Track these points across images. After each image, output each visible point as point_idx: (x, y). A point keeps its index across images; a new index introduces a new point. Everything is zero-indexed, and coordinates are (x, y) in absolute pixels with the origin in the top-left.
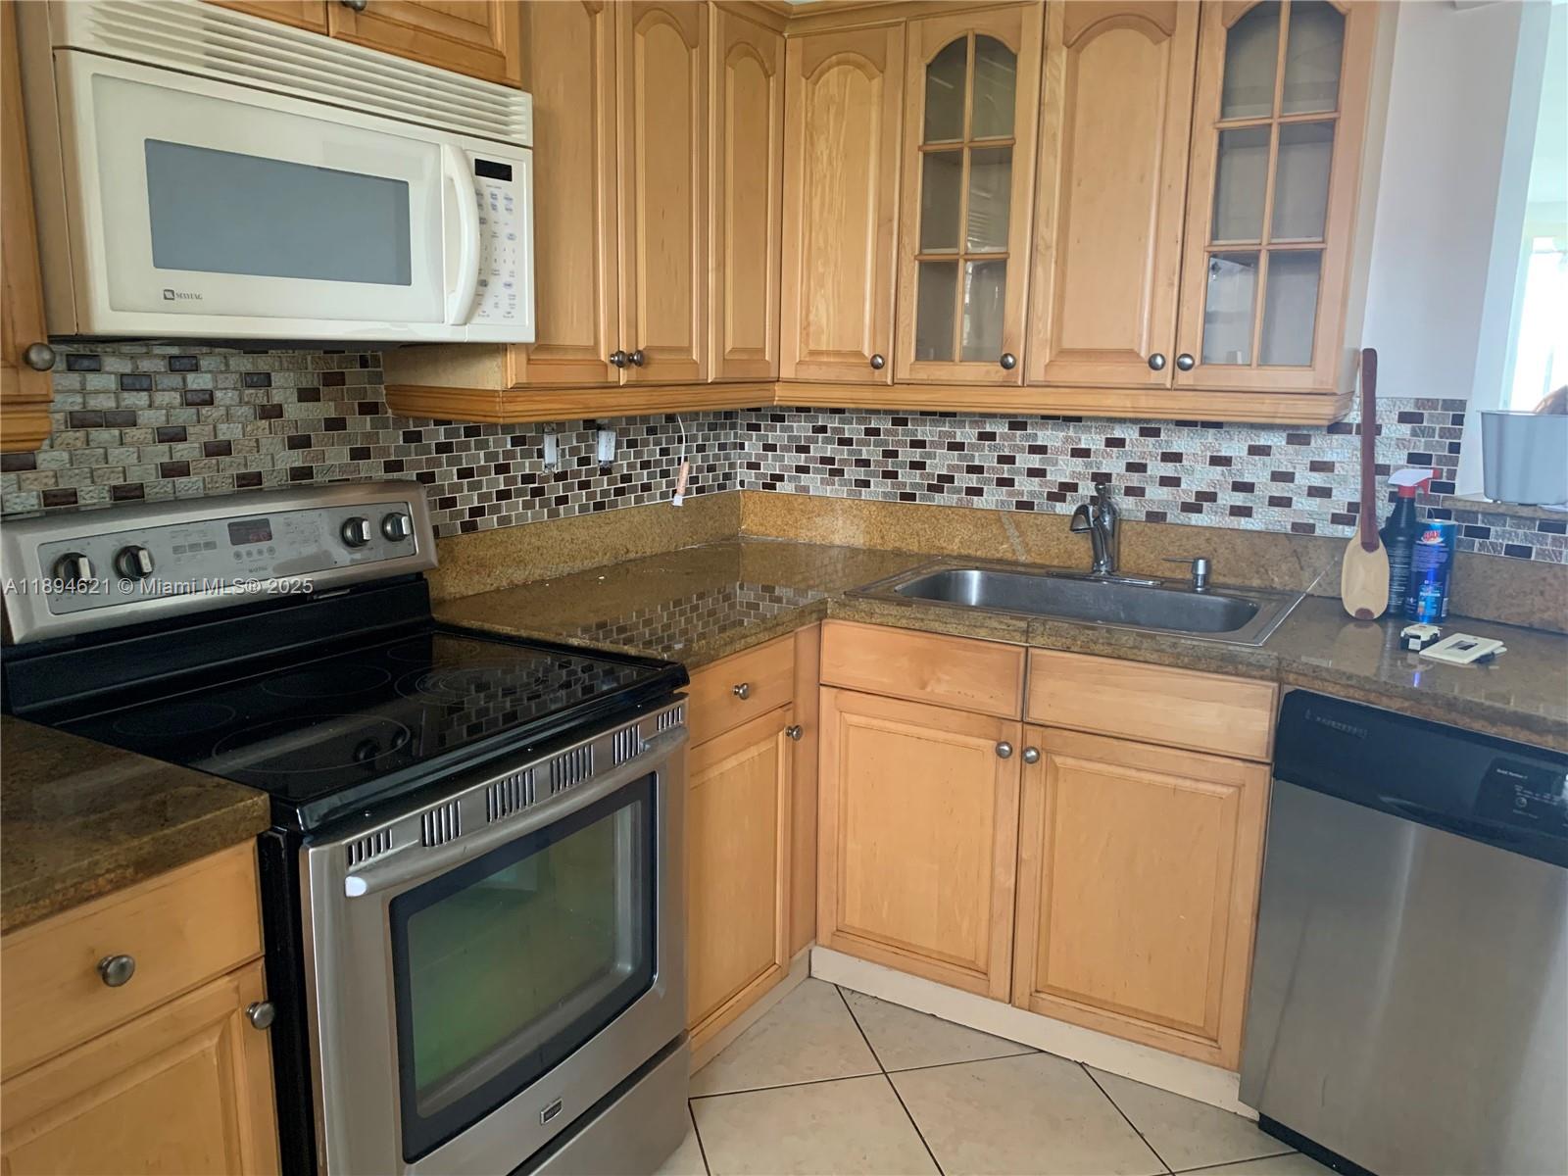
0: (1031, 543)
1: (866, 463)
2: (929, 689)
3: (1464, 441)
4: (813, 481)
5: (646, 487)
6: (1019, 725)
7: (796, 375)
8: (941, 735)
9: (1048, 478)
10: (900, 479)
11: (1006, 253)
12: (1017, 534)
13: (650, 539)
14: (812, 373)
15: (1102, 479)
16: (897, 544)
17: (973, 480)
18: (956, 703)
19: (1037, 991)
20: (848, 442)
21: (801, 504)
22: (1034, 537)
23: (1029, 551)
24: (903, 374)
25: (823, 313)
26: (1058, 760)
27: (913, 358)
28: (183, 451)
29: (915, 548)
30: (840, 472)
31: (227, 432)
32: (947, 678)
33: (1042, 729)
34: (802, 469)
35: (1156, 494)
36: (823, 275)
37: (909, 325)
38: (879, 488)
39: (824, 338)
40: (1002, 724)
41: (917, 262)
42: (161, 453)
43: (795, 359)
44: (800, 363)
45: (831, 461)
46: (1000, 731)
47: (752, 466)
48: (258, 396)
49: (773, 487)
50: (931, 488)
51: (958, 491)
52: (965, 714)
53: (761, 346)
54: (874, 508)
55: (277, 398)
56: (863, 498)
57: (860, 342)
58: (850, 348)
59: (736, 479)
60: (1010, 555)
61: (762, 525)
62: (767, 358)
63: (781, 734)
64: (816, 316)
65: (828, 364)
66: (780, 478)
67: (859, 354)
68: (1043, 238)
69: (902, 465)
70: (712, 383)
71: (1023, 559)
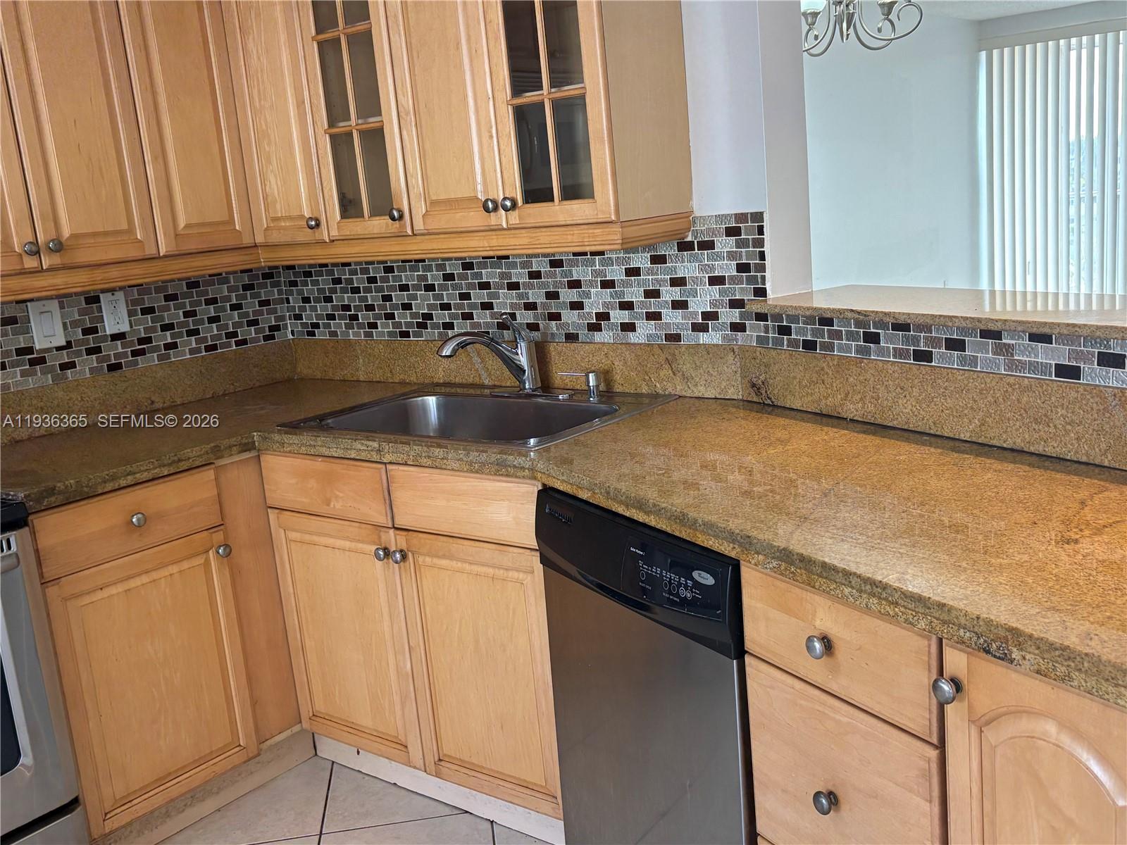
0: (490, 368)
1: (370, 308)
2: (332, 506)
3: (767, 249)
4: (339, 325)
5: (173, 346)
6: (392, 531)
7: (265, 240)
8: (347, 544)
9: (495, 310)
10: (397, 320)
11: (382, 121)
12: (479, 361)
13: (180, 391)
14: (275, 238)
15: (531, 306)
16: (402, 377)
17: (445, 317)
18: (351, 516)
19: (440, 760)
20: (356, 290)
21: (333, 347)
22: (490, 362)
23: (490, 375)
24: (334, 233)
25: (274, 185)
26: (421, 559)
27: (338, 218)
29: (413, 379)
30: (355, 318)
32: (341, 495)
33: (405, 533)
34: (331, 317)
35: (569, 317)
36: (269, 152)
37: (331, 189)
38: (384, 328)
39: (278, 206)
40: (380, 531)
41: (327, 135)
43: (262, 225)
44: (266, 229)
45: (347, 308)
46: (380, 537)
47: (298, 317)
49: (312, 334)
50: (420, 325)
51: (435, 326)
52: (357, 524)
53: (226, 218)
54: (382, 347)
56: (375, 338)
57: (300, 207)
58: (295, 213)
59: (287, 329)
60: (478, 380)
61: (309, 368)
62: (237, 228)
63: (211, 552)
64: (270, 187)
65: (285, 228)
66: (316, 326)
67: (302, 216)
68: (403, 106)
69: (395, 307)
70: (165, 256)
71: (486, 382)
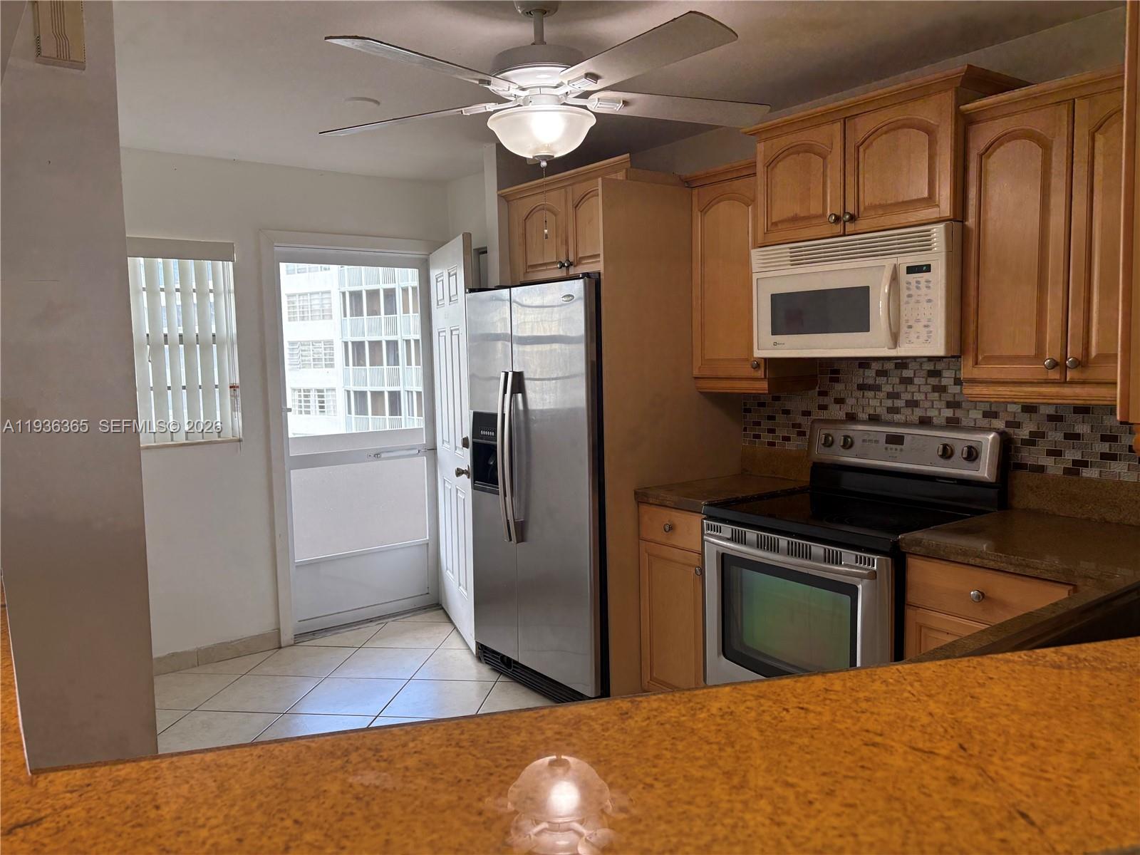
28: (900, 403)
31: (918, 397)
42: (889, 403)
48: (934, 381)
55: (944, 382)
